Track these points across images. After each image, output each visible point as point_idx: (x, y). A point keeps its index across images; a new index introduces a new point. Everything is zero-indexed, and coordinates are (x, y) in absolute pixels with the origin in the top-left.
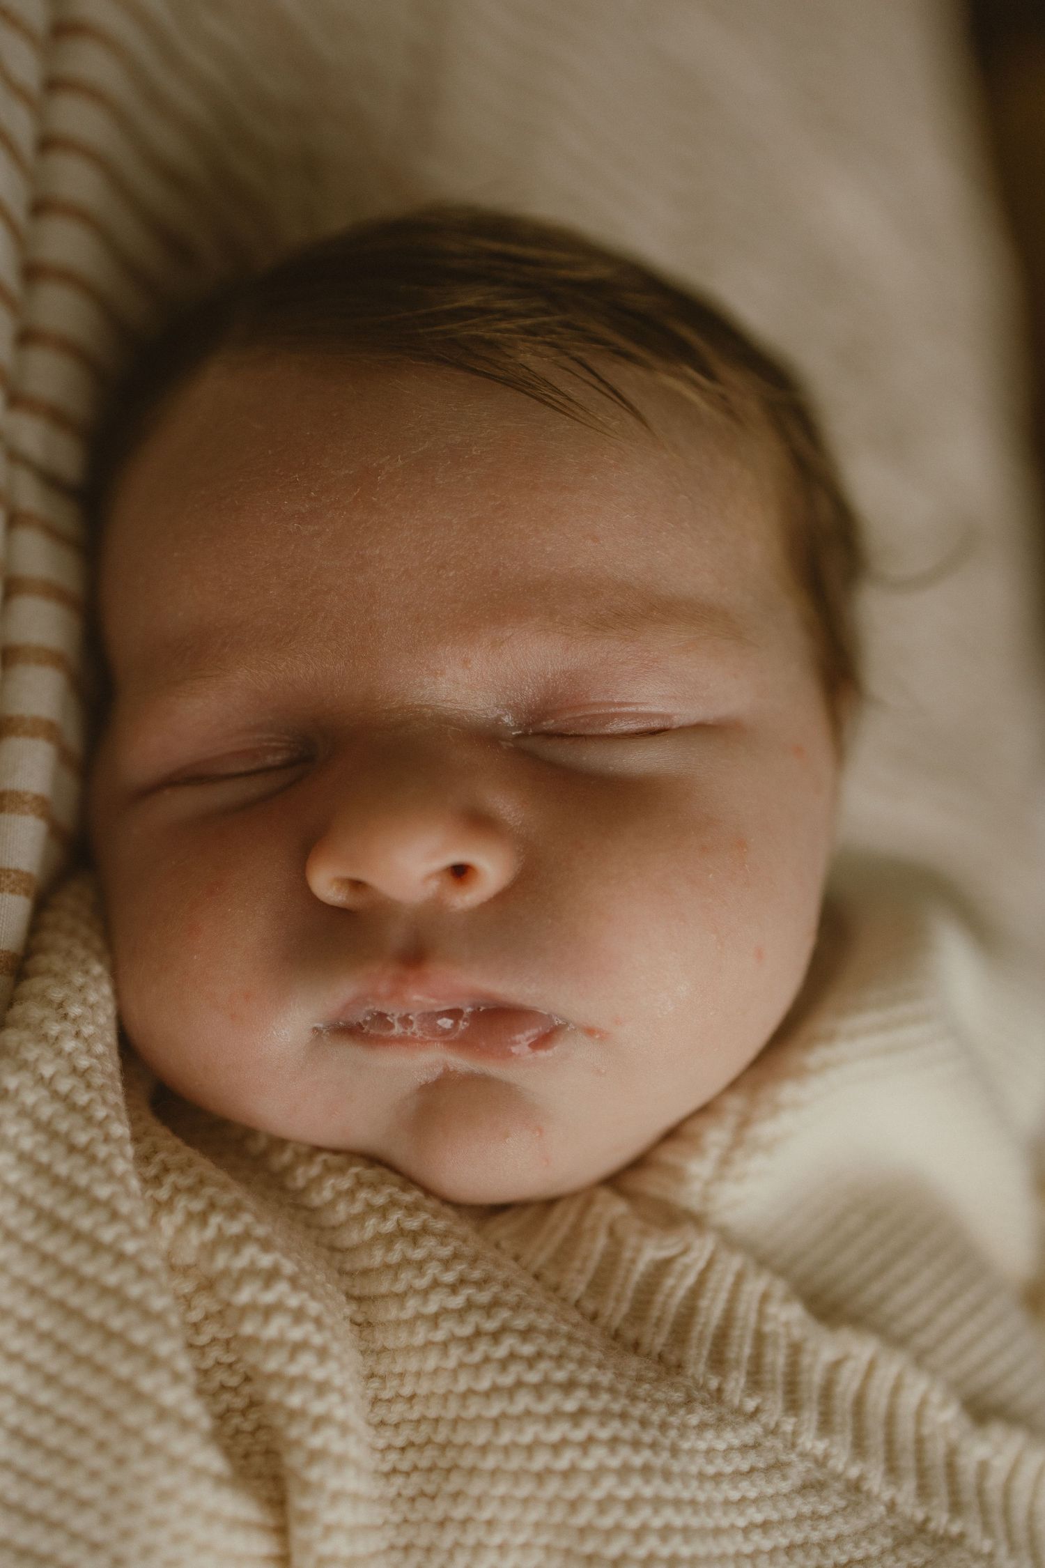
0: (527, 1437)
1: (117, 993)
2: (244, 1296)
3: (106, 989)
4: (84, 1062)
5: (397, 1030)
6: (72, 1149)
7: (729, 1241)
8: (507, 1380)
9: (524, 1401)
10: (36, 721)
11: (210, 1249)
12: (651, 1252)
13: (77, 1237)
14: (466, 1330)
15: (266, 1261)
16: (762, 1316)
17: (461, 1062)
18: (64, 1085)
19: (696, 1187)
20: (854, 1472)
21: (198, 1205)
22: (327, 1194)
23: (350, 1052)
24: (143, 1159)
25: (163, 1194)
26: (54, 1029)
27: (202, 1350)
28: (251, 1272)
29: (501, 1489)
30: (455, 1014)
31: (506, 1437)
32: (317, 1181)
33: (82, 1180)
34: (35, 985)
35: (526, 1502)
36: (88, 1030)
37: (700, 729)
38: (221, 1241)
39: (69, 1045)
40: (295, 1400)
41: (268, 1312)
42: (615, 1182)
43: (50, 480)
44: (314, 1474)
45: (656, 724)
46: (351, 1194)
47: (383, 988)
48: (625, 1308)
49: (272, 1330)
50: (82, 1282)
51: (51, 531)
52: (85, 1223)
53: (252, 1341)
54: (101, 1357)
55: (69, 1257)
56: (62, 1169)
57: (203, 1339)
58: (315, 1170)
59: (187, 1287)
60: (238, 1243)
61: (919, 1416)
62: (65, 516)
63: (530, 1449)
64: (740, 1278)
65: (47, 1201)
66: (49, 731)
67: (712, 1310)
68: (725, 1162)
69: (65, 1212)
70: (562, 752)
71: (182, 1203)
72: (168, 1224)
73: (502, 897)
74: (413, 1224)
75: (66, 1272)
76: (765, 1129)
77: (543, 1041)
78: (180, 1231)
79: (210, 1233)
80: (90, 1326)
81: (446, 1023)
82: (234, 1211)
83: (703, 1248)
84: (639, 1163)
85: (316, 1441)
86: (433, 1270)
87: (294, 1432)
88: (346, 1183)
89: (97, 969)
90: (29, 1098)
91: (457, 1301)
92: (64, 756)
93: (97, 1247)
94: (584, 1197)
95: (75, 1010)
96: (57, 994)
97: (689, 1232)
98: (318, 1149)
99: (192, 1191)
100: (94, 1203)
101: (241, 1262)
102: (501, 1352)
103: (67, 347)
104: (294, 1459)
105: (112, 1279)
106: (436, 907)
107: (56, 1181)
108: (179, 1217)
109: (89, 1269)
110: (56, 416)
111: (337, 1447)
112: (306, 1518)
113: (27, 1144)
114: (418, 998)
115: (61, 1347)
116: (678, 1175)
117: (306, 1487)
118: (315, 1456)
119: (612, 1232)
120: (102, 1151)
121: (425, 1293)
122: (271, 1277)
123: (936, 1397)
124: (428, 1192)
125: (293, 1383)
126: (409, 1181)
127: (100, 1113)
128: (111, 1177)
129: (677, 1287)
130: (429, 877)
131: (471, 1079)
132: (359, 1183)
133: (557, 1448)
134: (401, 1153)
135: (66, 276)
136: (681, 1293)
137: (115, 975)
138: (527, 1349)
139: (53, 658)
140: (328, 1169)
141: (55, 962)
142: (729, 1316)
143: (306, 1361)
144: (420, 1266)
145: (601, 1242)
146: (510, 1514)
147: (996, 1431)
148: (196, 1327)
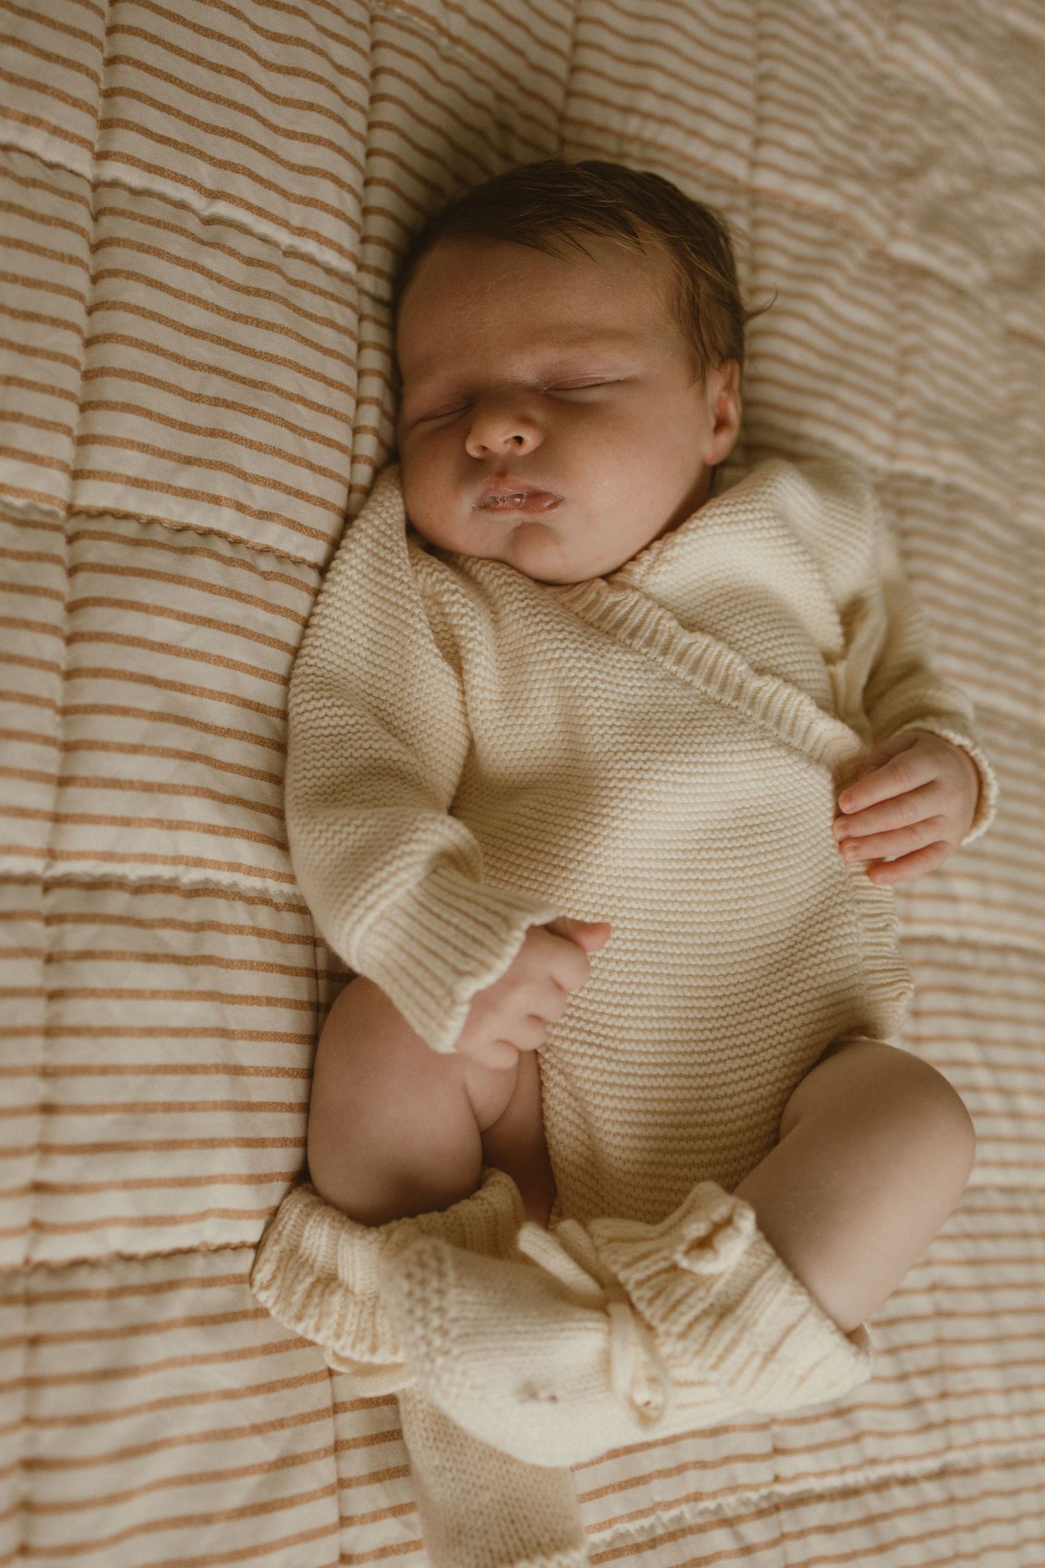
0: (545, 648)
1: (405, 504)
2: (445, 599)
3: (400, 500)
4: (390, 521)
5: (501, 504)
6: (385, 548)
7: (648, 597)
8: (539, 628)
9: (543, 636)
10: (371, 398)
11: (434, 585)
12: (611, 599)
13: (387, 575)
14: (526, 614)
15: (453, 587)
16: (658, 624)
17: (527, 517)
18: (383, 528)
19: (637, 577)
20: (688, 679)
21: (430, 570)
22: (482, 574)
23: (486, 515)
24: (411, 558)
25: (419, 568)
26: (379, 509)
27: (436, 625)
28: (447, 591)
29: (537, 668)
30: (520, 496)
31: (538, 649)
32: (478, 571)
33: (389, 557)
34: (373, 496)
35: (546, 671)
36: (392, 511)
37: (618, 382)
38: (438, 580)
39: (384, 515)
40: (463, 632)
41: (453, 603)
42: (606, 577)
43: (377, 300)
44: (469, 656)
45: (599, 382)
46: (490, 573)
47: (492, 486)
48: (596, 616)
49: (455, 609)
50: (389, 590)
51: (377, 322)
52: (390, 571)
53: (448, 614)
54: (396, 614)
55: (384, 582)
56: (382, 554)
57: (436, 621)
58: (478, 566)
59: (430, 603)
60: (443, 581)
61: (728, 668)
62: (383, 315)
63: (546, 651)
64: (649, 610)
65: (377, 565)
66: (378, 402)
67: (635, 619)
68: (651, 567)
69: (383, 568)
70: (562, 395)
71: (425, 570)
72: (421, 577)
73: (536, 451)
74: (510, 580)
75: (383, 587)
76: (668, 554)
77: (554, 505)
78: (425, 580)
79: (434, 578)
80: (392, 604)
81: (518, 500)
82: (442, 572)
83: (633, 598)
84: (618, 570)
85: (470, 646)
86: (515, 595)
87: (463, 644)
88: (488, 569)
89: (397, 492)
90: (370, 531)
91: (523, 604)
92: (384, 413)
93: (394, 579)
94: (591, 580)
95: (387, 504)
96: (380, 499)
97: (629, 592)
98: (480, 559)
99: (429, 566)
100: (393, 565)
101: (445, 587)
102: (537, 619)
103: (382, 242)
104: (463, 653)
105: (399, 589)
106: (511, 455)
107: (380, 558)
108: (424, 575)
109: (391, 586)
110: (378, 272)
111: (478, 649)
112: (468, 671)
113: (370, 546)
114: (506, 490)
115: (383, 612)
116: (630, 573)
117: (467, 661)
118: (469, 651)
119: (598, 593)
120: (396, 549)
121: (512, 603)
122: (454, 592)
123: (737, 661)
124: (519, 571)
125: (462, 627)
126: (512, 567)
127: (396, 538)
128: (399, 557)
129: (620, 612)
130: (506, 442)
131: (532, 525)
132: (493, 568)
133: (554, 650)
134: (509, 557)
135: (380, 211)
136: (622, 613)
137: (403, 496)
138: (547, 619)
139: (379, 374)
140: (483, 565)
141: (381, 489)
142: (642, 622)
143: (466, 619)
144: (511, 594)
145: (593, 596)
146: (541, 677)
147: (767, 678)
148: (434, 617)
